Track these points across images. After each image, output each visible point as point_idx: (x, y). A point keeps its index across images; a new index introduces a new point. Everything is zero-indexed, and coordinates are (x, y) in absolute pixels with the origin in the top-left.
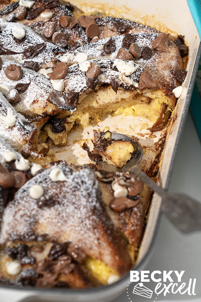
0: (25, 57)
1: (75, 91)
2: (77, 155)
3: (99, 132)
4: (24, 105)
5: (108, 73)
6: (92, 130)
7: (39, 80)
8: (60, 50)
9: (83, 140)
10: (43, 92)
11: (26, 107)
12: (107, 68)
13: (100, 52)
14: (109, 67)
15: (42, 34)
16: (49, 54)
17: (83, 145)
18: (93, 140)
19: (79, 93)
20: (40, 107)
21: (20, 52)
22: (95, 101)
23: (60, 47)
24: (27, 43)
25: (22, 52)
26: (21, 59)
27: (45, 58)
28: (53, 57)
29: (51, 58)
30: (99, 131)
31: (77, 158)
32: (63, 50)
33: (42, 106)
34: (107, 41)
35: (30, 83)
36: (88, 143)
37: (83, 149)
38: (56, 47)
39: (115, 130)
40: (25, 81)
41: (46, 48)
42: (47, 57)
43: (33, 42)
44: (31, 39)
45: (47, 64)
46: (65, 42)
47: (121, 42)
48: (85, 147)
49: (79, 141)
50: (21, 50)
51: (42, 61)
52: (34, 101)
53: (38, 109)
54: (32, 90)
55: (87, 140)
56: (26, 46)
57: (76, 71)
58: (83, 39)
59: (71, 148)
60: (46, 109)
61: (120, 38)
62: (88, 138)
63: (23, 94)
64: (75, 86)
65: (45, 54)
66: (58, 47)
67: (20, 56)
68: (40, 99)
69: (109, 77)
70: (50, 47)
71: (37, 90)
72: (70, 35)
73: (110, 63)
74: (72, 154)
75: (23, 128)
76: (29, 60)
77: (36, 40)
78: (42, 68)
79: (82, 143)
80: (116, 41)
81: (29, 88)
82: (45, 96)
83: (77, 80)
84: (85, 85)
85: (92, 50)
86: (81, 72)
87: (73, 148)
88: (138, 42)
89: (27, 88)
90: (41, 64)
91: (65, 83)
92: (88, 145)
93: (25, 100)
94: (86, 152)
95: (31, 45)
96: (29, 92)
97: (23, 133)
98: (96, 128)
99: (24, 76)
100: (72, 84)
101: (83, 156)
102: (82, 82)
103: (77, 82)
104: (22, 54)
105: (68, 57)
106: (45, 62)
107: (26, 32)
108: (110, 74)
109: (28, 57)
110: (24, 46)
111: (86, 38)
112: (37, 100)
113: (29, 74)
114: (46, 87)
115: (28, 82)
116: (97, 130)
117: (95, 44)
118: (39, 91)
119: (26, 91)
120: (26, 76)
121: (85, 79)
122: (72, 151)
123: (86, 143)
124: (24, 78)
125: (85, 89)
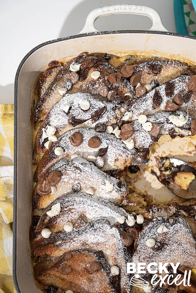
0: (93, 121)
1: (145, 147)
2: (150, 181)
3: (159, 158)
4: (109, 165)
5: (165, 127)
6: (154, 157)
7: (115, 144)
8: (118, 106)
9: (150, 167)
10: (120, 152)
11: (111, 167)
12: (163, 123)
13: (151, 106)
14: (166, 122)
15: (97, 93)
16: (111, 113)
17: (151, 171)
18: (157, 165)
19: (148, 148)
20: (121, 164)
21: (89, 118)
22: (157, 145)
23: (117, 105)
24: (92, 110)
25: (90, 118)
26: (91, 124)
27: (108, 117)
28: (114, 114)
29: (113, 116)
30: (159, 156)
31: (150, 183)
32: (119, 106)
33: (122, 163)
34: (153, 93)
35: (108, 147)
36: (154, 169)
37: (152, 175)
38: (114, 106)
39: (170, 153)
40: (103, 146)
41: (107, 109)
42: (110, 116)
43: (97, 107)
44: (94, 105)
45: (111, 121)
46: (118, 97)
47: (164, 91)
48: (153, 172)
49: (147, 168)
50: (89, 116)
51: (107, 120)
52: (115, 160)
53: (120, 165)
54: (111, 152)
55: (152, 166)
56: (92, 112)
57: (140, 129)
58: (130, 89)
59: (143, 176)
60: (126, 164)
61: (162, 88)
62: (153, 165)
63: (105, 156)
64: (143, 143)
65: (107, 113)
66: (115, 105)
67: (90, 121)
68: (120, 158)
69: (167, 129)
70: (110, 107)
71: (115, 151)
72: (118, 87)
73: (166, 119)
74: (146, 181)
75: (120, 190)
76: (97, 122)
77: (98, 106)
78: (108, 126)
79: (150, 169)
80: (160, 91)
81: (108, 150)
82: (122, 155)
83: (143, 136)
84: (151, 141)
85: (144, 105)
86: (144, 130)
87: (145, 175)
88: (177, 88)
89: (106, 151)
90: (107, 122)
91: (134, 141)
92: (155, 171)
93: (108, 161)
94: (155, 177)
95: (96, 110)
96: (109, 153)
97: (120, 193)
98: (155, 154)
99: (102, 142)
100: (140, 141)
101: (154, 181)
102: (147, 138)
103: (143, 138)
104: (91, 119)
105: (128, 116)
106: (110, 121)
107: (90, 102)
108: (167, 127)
109: (96, 121)
110: (90, 112)
111: (132, 88)
112: (117, 159)
113: (105, 140)
114: (122, 149)
115: (106, 147)
116: (157, 156)
117: (145, 98)
118: (117, 152)
119: (107, 153)
120: (103, 142)
121: (148, 135)
122: (145, 178)
123: (153, 169)
124: (102, 143)
125: (151, 143)
